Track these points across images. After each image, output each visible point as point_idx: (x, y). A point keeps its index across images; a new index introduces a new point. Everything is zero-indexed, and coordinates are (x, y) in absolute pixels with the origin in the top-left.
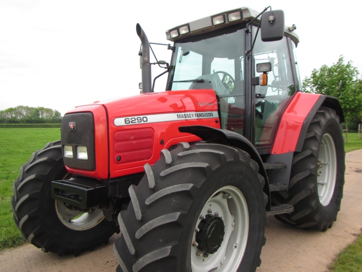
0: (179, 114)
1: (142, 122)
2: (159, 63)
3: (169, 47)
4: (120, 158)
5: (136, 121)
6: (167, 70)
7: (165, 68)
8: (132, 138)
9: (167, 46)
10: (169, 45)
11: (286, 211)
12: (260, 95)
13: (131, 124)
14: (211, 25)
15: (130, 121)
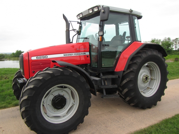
0: (65, 54)
1: (45, 58)
2: (74, 30)
3: (78, 23)
4: (34, 71)
5: (42, 58)
6: (77, 33)
7: (76, 32)
8: (41, 64)
9: (77, 22)
10: (78, 22)
11: (114, 97)
12: (105, 45)
13: (39, 59)
14: (88, 13)
15: (39, 57)
